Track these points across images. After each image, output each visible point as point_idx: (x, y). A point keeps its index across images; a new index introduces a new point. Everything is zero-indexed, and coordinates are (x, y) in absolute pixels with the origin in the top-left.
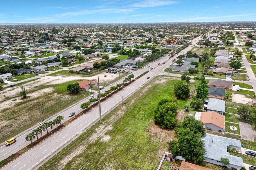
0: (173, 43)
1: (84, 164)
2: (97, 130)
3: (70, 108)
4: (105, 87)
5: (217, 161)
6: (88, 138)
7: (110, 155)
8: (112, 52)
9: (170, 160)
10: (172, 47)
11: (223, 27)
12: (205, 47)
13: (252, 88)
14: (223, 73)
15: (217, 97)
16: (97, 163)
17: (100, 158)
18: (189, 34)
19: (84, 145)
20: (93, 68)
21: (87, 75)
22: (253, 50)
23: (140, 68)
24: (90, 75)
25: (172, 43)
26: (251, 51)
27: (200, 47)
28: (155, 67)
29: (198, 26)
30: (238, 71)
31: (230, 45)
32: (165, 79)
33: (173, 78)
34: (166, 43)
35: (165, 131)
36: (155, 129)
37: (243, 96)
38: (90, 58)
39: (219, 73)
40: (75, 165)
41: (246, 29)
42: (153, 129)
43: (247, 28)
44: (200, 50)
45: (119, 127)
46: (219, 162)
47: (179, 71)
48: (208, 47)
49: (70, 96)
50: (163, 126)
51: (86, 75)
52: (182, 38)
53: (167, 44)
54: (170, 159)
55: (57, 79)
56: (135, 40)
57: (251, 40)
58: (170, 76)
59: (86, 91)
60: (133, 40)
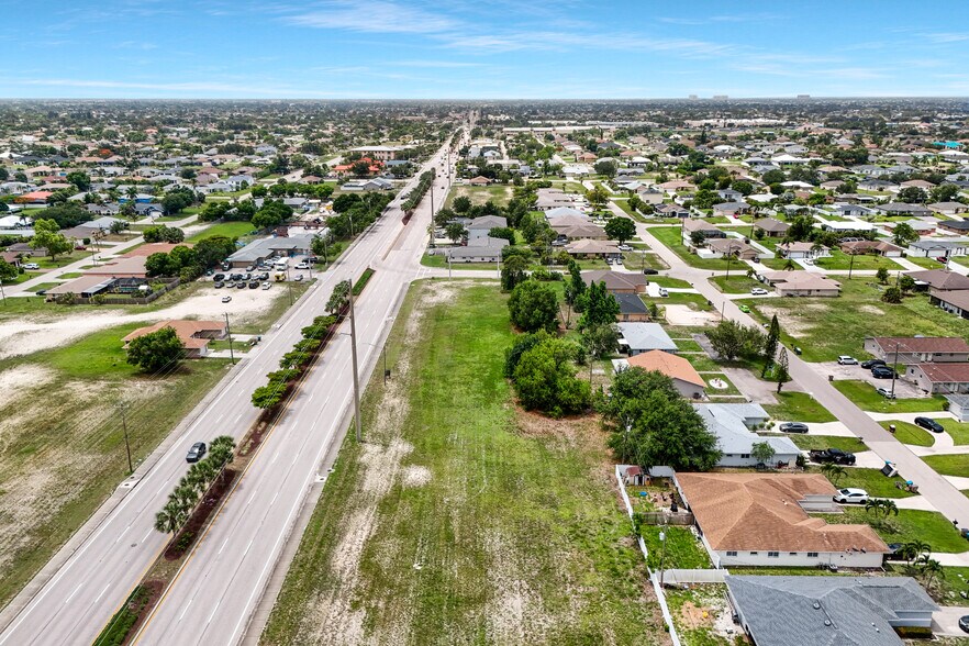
0: (376, 172)
1: (415, 551)
2: (364, 459)
3: (200, 420)
4: (262, 337)
5: (743, 456)
6: (357, 487)
7: (469, 509)
8: (165, 214)
9: (637, 483)
10: (381, 187)
11: (491, 117)
12: (488, 183)
13: (691, 287)
14: (597, 254)
15: (630, 318)
16: (450, 537)
17: (448, 524)
18: (404, 143)
19: (365, 507)
20: (144, 276)
21: (144, 303)
22: (626, 186)
23: (333, 262)
24: (157, 303)
25: (372, 174)
26: (622, 189)
27: (473, 185)
28: (382, 255)
29: (410, 114)
30: (629, 245)
31: (554, 174)
32: (446, 287)
33: (467, 282)
34: (352, 174)
35: (564, 421)
36: (536, 424)
37: (685, 307)
38: (87, 242)
39: (585, 255)
40: (387, 560)
41: (564, 125)
42: (530, 425)
43: (566, 122)
44: (477, 193)
45: (428, 440)
46: (748, 456)
47: (468, 259)
48: (494, 182)
49: (149, 382)
50: (557, 408)
51: (142, 306)
52: (392, 156)
53: (357, 178)
54: (637, 479)
55: (22, 333)
56: (214, 164)
57: (600, 157)
58: (455, 279)
59: (203, 358)
60: (210, 164)
